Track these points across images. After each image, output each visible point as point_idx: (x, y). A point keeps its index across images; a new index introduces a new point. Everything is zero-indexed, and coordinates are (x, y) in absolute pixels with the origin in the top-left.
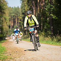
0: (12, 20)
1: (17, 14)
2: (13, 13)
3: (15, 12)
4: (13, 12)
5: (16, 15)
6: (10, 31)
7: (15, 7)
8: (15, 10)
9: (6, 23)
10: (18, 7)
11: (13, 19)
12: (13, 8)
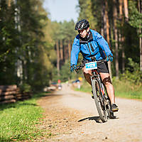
0: (60, 48)
1: (70, 36)
2: (63, 34)
3: (66, 33)
4: (62, 31)
5: (69, 39)
6: (57, 72)
7: (65, 22)
8: (66, 28)
9: (48, 55)
10: (72, 21)
11: (61, 46)
12: (60, 23)
